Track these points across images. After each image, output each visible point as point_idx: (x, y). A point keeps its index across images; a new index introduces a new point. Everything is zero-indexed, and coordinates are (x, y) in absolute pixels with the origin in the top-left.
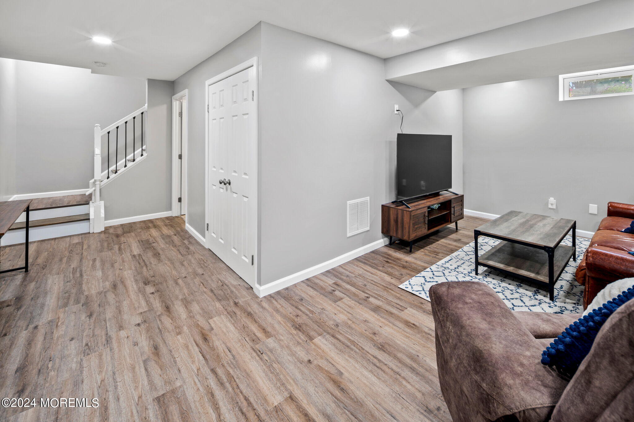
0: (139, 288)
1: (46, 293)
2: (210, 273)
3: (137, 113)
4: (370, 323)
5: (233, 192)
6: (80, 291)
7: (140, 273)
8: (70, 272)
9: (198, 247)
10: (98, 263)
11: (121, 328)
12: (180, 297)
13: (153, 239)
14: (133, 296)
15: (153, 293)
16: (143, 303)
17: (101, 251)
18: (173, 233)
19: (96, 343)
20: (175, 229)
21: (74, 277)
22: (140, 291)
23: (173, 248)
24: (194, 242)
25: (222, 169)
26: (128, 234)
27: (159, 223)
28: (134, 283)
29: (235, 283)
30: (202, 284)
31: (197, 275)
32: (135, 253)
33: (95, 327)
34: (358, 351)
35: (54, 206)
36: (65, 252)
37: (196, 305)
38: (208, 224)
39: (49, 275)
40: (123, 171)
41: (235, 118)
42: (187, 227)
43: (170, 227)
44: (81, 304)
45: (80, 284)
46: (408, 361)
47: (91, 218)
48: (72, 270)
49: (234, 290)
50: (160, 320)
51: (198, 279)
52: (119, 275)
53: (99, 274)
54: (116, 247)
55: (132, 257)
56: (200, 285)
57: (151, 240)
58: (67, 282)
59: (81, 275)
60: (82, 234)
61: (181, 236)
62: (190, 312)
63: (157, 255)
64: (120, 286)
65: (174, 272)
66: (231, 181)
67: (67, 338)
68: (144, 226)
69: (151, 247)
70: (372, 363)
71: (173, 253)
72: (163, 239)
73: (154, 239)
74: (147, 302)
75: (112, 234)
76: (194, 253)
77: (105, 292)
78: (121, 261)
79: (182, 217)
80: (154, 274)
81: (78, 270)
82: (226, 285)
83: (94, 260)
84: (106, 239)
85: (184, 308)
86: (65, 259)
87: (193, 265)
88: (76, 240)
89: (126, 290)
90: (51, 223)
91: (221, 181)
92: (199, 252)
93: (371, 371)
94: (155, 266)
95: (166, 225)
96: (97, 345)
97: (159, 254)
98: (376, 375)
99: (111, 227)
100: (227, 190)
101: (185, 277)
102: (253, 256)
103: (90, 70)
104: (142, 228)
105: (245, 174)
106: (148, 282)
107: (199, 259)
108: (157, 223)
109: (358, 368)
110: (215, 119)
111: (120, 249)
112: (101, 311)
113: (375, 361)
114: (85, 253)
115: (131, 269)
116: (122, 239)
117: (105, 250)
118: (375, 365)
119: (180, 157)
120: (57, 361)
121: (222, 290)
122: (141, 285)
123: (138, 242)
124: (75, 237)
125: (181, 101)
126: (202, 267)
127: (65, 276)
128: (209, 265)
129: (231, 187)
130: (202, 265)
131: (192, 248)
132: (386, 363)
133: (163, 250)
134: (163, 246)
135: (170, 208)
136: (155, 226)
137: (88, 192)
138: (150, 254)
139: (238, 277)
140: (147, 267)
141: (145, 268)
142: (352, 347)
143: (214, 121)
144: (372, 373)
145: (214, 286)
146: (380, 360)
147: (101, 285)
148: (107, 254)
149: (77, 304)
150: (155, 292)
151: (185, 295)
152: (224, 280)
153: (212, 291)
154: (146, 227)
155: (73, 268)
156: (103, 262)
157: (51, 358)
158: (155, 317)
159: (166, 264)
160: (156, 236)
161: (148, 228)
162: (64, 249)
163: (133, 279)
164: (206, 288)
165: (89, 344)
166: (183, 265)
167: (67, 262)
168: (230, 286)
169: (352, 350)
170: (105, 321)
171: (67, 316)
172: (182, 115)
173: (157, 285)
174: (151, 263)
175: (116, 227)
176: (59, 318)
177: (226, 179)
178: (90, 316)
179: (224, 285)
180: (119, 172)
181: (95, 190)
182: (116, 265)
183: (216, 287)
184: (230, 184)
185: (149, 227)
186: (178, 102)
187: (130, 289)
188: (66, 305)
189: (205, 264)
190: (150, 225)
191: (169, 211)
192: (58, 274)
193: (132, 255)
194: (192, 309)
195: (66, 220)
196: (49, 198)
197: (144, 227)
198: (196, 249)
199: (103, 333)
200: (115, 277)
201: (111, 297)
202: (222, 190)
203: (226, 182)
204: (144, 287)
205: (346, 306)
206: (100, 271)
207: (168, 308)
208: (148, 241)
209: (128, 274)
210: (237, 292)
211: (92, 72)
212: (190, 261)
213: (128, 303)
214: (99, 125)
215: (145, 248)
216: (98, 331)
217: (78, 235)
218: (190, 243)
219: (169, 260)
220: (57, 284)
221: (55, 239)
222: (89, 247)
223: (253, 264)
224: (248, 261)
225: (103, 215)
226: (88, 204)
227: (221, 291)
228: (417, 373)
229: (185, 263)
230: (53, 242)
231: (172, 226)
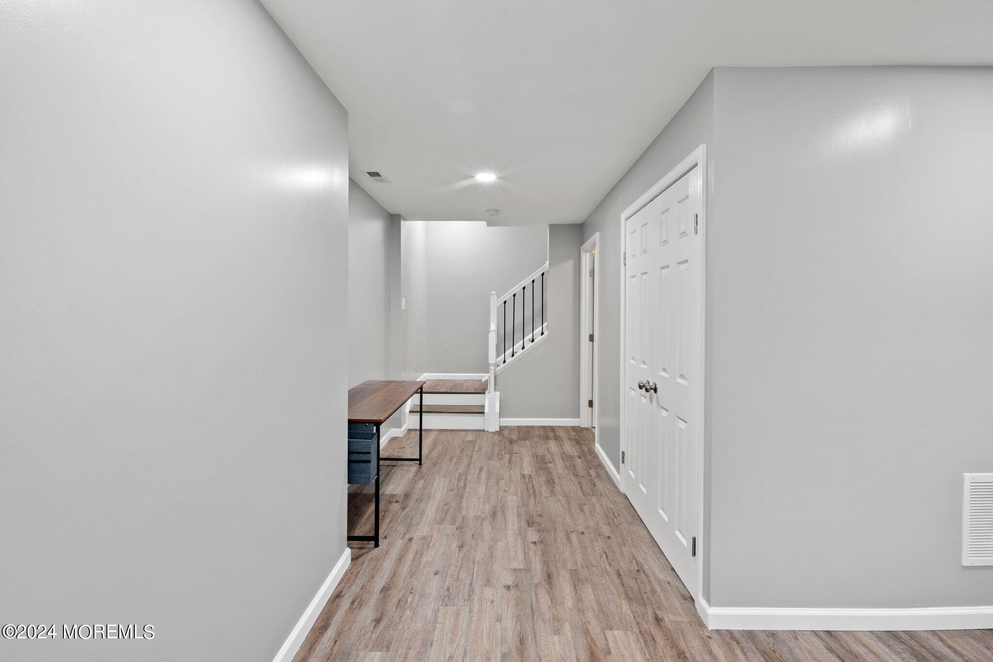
0: (520, 528)
1: (429, 498)
2: (619, 540)
3: (536, 275)
5: (662, 407)
6: (459, 508)
7: (525, 505)
8: (455, 478)
9: (609, 486)
10: (484, 475)
11: (488, 582)
12: (570, 566)
13: (550, 456)
14: (511, 537)
15: (535, 543)
16: (521, 557)
17: (490, 458)
18: (576, 454)
19: (457, 591)
20: (581, 449)
21: (457, 486)
22: (520, 533)
23: (573, 478)
24: (604, 475)
25: (644, 362)
26: (523, 442)
27: (562, 434)
28: (515, 518)
29: (661, 576)
30: (604, 555)
31: (600, 535)
32: (526, 473)
33: (461, 567)
35: (453, 391)
36: (457, 451)
37: (590, 591)
38: (623, 453)
39: (437, 476)
40: (521, 355)
41: (665, 271)
42: (597, 448)
43: (574, 442)
44: (456, 526)
45: (461, 498)
47: (485, 412)
48: (458, 475)
49: (658, 589)
50: (536, 594)
51: (600, 543)
52: (502, 498)
53: (482, 490)
54: (507, 456)
55: (521, 477)
56: (601, 556)
57: (548, 457)
58: (451, 490)
59: (465, 486)
60: (477, 430)
61: (587, 461)
62: (579, 599)
63: (550, 482)
64: (499, 515)
65: (568, 519)
66: (658, 386)
67: (433, 570)
68: (543, 433)
69: (545, 468)
71: (571, 486)
72: (563, 459)
73: (552, 456)
74: (526, 554)
75: (506, 437)
76: (601, 495)
77: (483, 519)
78: (508, 480)
79: (593, 429)
80: (542, 512)
81: (463, 478)
82: (644, 572)
83: (481, 469)
84: (499, 443)
85: (572, 588)
86: (455, 459)
87: (596, 515)
88: (470, 437)
89: (505, 525)
90: (449, 411)
91: (642, 385)
92: (609, 496)
94: (545, 500)
95: (570, 439)
96: (458, 595)
97: (554, 482)
99: (506, 427)
100: (651, 401)
101: (583, 533)
102: (694, 539)
103: (485, 223)
104: (540, 437)
105: (682, 376)
106: (533, 523)
107: (607, 507)
108: (559, 434)
110: (635, 276)
111: (510, 461)
112: (472, 545)
114: (475, 457)
115: (516, 495)
116: (516, 448)
117: (495, 458)
119: (591, 338)
120: (417, 597)
121: (636, 580)
122: (524, 524)
123: (531, 456)
124: (470, 433)
125: (593, 252)
126: (609, 524)
127: (450, 480)
128: (621, 524)
129: (657, 397)
130: (611, 521)
131: (600, 485)
133: (560, 476)
134: (560, 471)
135: (577, 415)
136: (556, 438)
137: (484, 377)
138: (543, 479)
139: (669, 565)
140: (535, 498)
141: (532, 498)
143: (634, 280)
145: (624, 566)
147: (481, 507)
148: (495, 464)
149: (452, 524)
150: (537, 543)
151: (577, 564)
152: (642, 561)
153: (619, 575)
154: (544, 437)
155: (460, 473)
156: (489, 473)
157: (412, 590)
158: (530, 585)
159: (560, 501)
160: (554, 452)
161: (547, 438)
162: (457, 446)
163: (515, 511)
164: (610, 564)
165: (451, 589)
166: (582, 510)
167: (455, 464)
168: (652, 578)
170: (474, 562)
171: (440, 537)
172: (594, 273)
173: (543, 531)
174: (541, 493)
175: (513, 429)
176: (432, 536)
177: (650, 381)
178: (461, 547)
179: (641, 571)
180: (516, 355)
181: (490, 377)
182: (502, 483)
183: (627, 571)
184: (655, 390)
185: (549, 437)
186: (588, 254)
187: (510, 525)
188: (441, 521)
189: (615, 520)
190: (551, 434)
191: (575, 418)
192: (445, 477)
193: (522, 473)
194: (583, 595)
195: (462, 410)
196: (452, 381)
197: (543, 436)
198: (605, 489)
199: (468, 581)
200: (497, 500)
201: (487, 528)
202: (643, 398)
203: (648, 387)
204: (525, 529)
206: (484, 486)
207: (549, 578)
208: (543, 458)
209: (512, 501)
210: (662, 597)
211: (489, 225)
212: (594, 506)
213: (504, 546)
214: (495, 293)
215: (539, 468)
216: (463, 575)
217: (474, 431)
218: (598, 476)
219: (566, 496)
220: (441, 490)
221: (452, 430)
222: (480, 448)
223: (694, 554)
224: (686, 543)
225: (497, 411)
226: (484, 393)
227: (634, 582)
229: (586, 508)
230: (449, 434)
231: (578, 443)
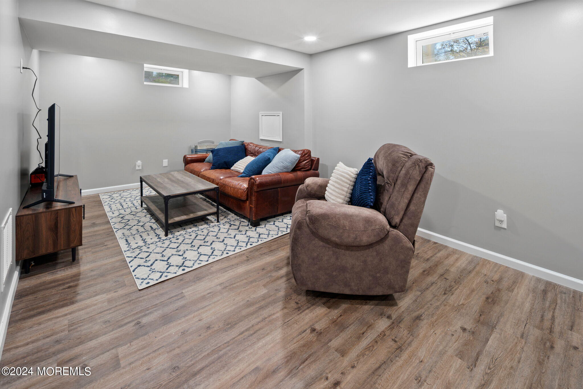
4: (189, 329)
34: (228, 348)
46: (252, 309)
70: (249, 337)
93: (259, 340)
98: (263, 336)
109: (252, 351)
113: (247, 333)
118: (252, 335)
132: (250, 325)
142: (221, 353)
144: (260, 339)
146: (247, 329)
169: (226, 354)
205: (138, 353)
228: (266, 306)
